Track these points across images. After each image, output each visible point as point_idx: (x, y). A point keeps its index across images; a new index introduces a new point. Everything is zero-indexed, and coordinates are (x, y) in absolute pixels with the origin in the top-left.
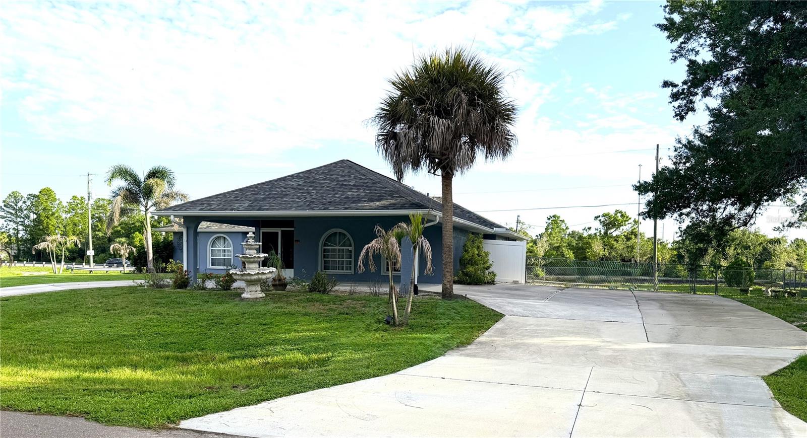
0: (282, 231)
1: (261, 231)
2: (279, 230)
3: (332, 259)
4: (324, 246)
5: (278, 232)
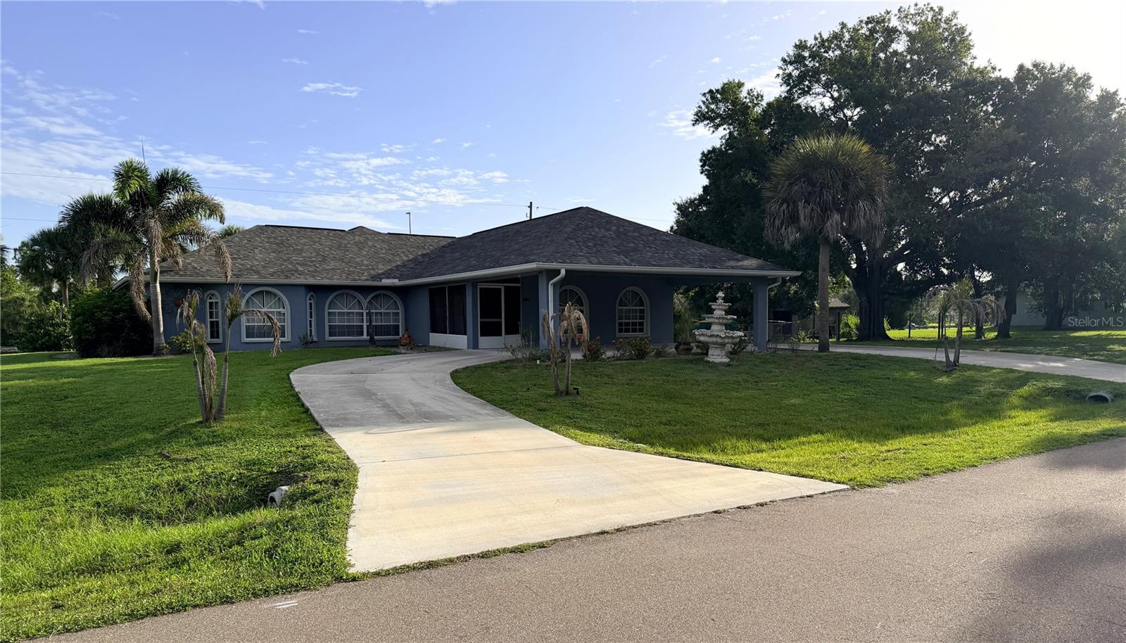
0: (505, 287)
1: (479, 287)
2: (502, 287)
5: (500, 289)
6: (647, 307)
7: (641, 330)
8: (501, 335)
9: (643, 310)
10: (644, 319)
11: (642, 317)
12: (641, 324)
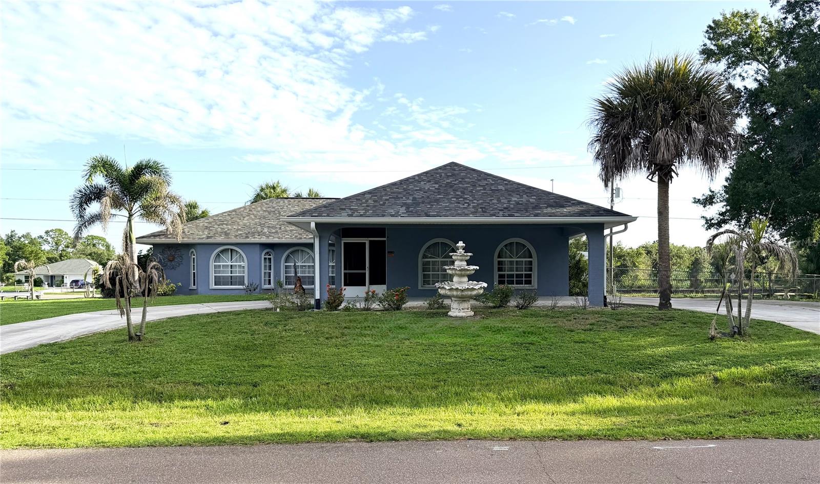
0: (370, 241)
1: (343, 242)
2: (366, 241)
3: (438, 273)
4: (423, 258)
5: (365, 243)
6: (535, 260)
7: (529, 282)
8: (365, 285)
9: (531, 261)
10: (531, 271)
11: (531, 270)
12: (530, 276)
